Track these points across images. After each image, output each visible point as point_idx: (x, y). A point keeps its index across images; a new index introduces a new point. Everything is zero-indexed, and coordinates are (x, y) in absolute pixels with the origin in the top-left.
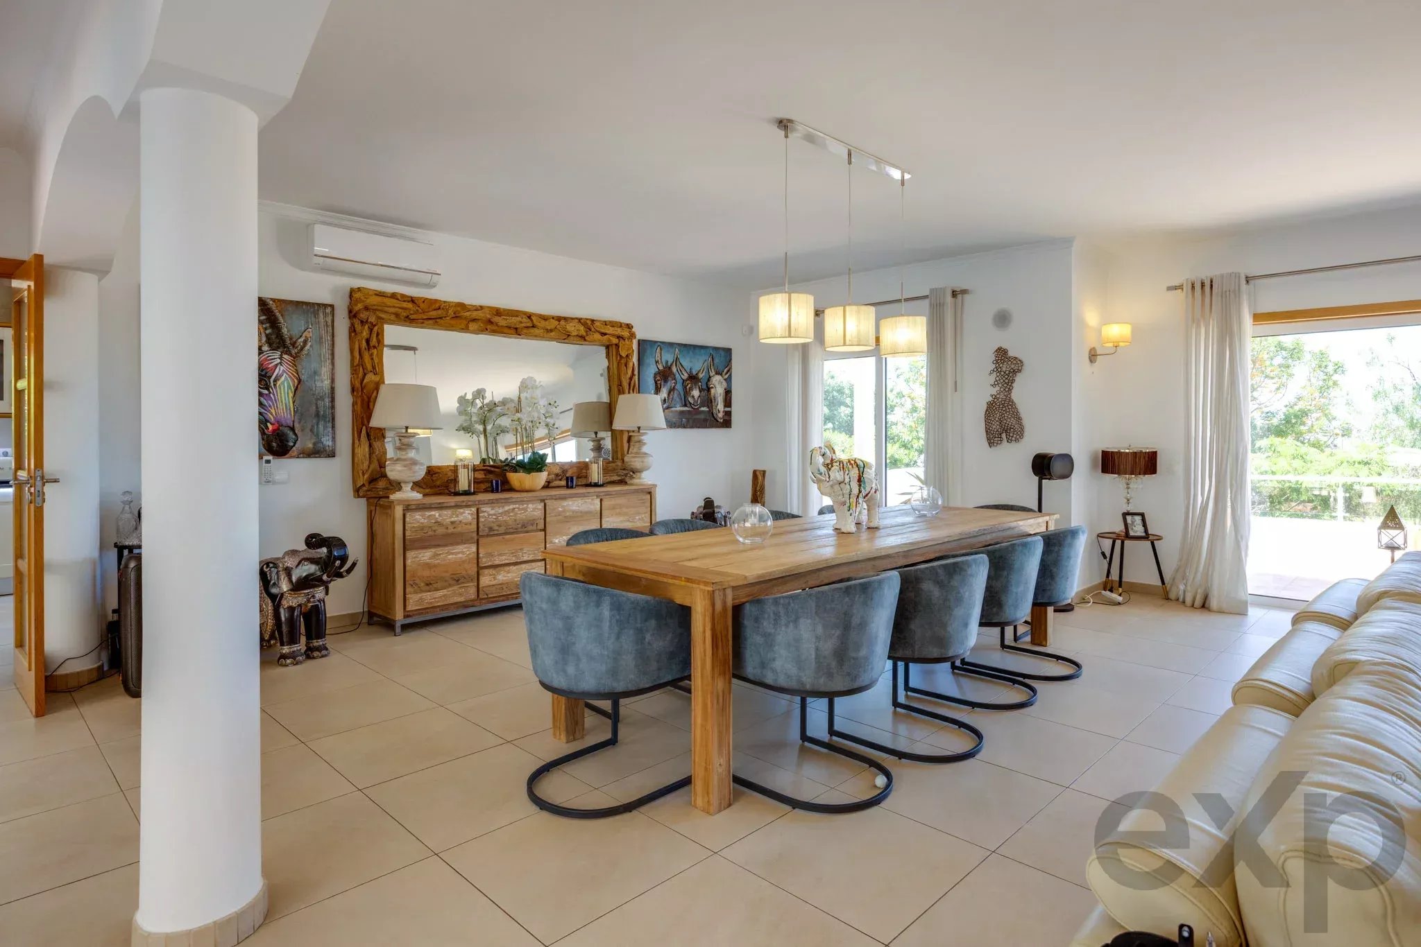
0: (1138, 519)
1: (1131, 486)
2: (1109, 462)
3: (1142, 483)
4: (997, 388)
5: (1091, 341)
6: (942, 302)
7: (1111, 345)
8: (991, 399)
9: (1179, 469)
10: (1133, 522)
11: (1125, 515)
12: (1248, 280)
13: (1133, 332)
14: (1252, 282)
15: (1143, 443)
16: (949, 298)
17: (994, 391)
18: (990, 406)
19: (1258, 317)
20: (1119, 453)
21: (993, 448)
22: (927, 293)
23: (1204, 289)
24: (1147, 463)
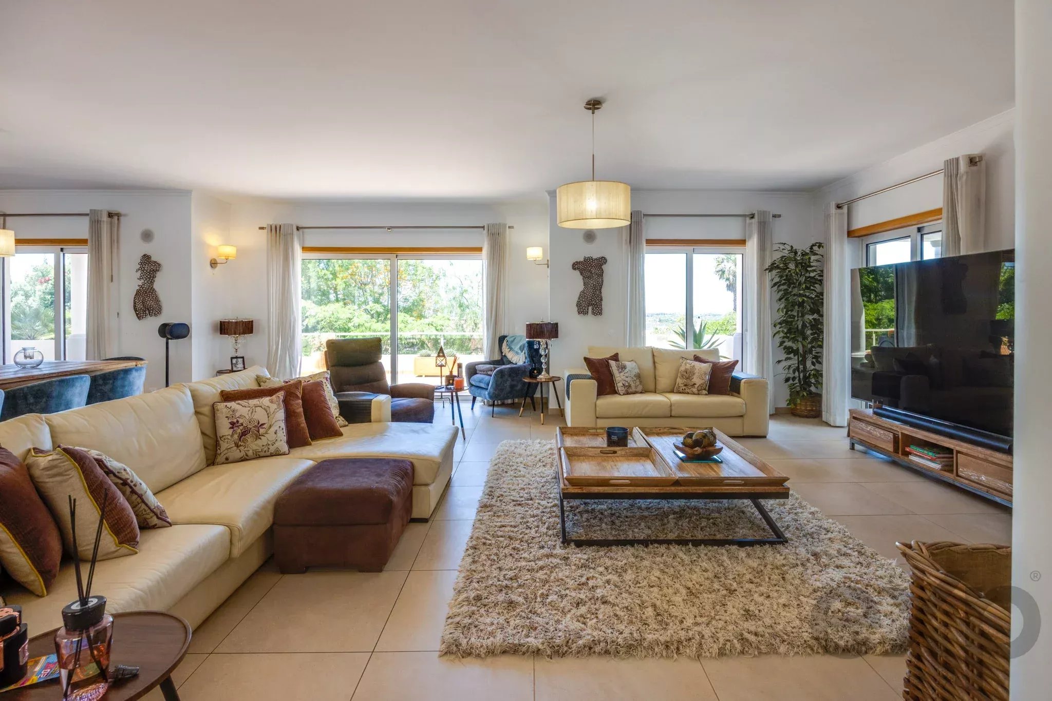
0: (240, 360)
1: (238, 341)
2: (224, 328)
3: (242, 339)
4: (142, 281)
5: (212, 255)
6: (100, 219)
7: (224, 258)
8: (138, 288)
9: (267, 330)
10: (237, 362)
11: (232, 358)
12: (298, 228)
13: (237, 251)
14: (301, 230)
15: (244, 316)
16: (105, 218)
17: (140, 282)
18: (138, 293)
19: (305, 249)
20: (229, 322)
21: (141, 321)
22: (88, 212)
23: (276, 231)
24: (247, 327)
